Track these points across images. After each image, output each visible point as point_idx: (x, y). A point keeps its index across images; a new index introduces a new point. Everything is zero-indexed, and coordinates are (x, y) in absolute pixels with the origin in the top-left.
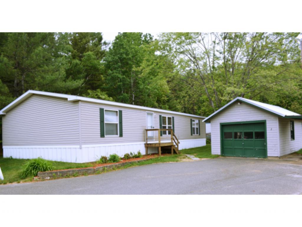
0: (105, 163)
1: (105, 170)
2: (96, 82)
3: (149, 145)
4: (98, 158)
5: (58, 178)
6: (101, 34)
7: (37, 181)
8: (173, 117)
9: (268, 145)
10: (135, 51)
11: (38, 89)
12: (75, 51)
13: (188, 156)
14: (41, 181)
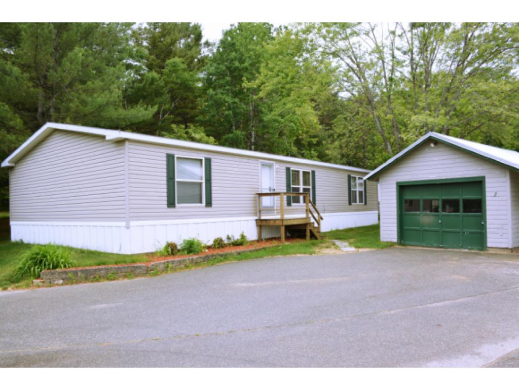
0: (173, 254)
1: (169, 269)
2: (188, 110)
3: (264, 223)
4: (161, 246)
5: (77, 283)
6: (199, 27)
7: (39, 287)
8: (313, 172)
9: (487, 225)
10: (255, 56)
11: (70, 122)
12: (153, 57)
13: (338, 243)
14: (46, 286)
